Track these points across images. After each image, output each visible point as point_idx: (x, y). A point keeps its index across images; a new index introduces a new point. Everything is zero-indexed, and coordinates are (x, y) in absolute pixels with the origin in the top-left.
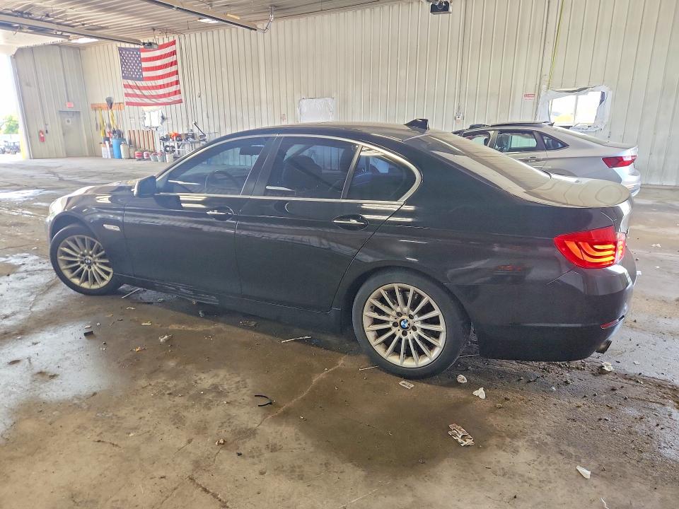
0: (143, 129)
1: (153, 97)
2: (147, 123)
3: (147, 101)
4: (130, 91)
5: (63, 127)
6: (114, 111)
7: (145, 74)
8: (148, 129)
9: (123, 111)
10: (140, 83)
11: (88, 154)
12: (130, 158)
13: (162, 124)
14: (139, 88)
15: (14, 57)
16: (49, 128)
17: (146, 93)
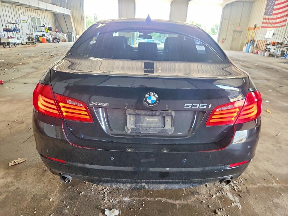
0: (263, 39)
1: (273, 23)
2: (266, 37)
3: (270, 25)
4: (265, 21)
5: (233, 38)
6: (255, 31)
7: (274, 12)
8: (265, 40)
9: (259, 30)
10: (270, 17)
11: (239, 50)
12: (252, 53)
13: (272, 37)
14: (268, 19)
15: (224, 8)
16: (227, 38)
17: (271, 21)
